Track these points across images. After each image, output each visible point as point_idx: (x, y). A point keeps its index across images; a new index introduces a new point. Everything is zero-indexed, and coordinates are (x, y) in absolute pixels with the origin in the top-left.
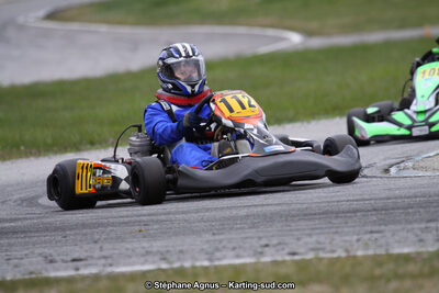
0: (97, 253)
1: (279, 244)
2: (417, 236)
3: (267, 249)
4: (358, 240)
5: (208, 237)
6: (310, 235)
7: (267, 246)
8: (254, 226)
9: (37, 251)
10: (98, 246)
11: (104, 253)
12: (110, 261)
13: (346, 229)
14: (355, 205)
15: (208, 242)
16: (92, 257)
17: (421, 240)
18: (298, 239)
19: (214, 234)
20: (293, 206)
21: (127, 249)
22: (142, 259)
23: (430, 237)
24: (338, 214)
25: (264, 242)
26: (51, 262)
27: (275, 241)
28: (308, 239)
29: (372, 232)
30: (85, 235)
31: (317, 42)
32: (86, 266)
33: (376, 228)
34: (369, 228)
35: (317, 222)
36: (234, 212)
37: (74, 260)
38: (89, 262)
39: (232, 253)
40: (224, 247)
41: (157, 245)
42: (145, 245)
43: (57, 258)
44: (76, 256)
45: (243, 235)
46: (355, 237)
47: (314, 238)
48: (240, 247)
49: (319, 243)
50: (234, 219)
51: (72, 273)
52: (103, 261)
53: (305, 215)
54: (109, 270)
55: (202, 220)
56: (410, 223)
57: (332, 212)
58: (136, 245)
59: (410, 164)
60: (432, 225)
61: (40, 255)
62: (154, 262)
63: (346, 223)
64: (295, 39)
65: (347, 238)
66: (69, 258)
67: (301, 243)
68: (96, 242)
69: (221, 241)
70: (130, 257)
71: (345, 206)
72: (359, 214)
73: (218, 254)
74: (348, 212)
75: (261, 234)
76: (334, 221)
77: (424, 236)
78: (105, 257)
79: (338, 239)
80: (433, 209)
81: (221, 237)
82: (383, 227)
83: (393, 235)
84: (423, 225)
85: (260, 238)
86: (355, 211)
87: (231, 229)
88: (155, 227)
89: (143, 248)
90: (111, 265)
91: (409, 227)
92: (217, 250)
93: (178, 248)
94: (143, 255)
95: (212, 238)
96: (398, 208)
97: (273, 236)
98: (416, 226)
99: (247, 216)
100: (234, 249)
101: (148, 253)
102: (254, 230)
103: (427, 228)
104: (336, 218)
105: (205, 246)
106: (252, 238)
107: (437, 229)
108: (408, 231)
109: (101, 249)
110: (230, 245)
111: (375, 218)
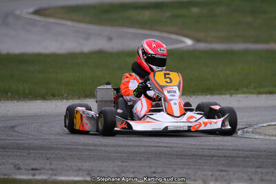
0: (48, 166)
1: (162, 172)
2: (249, 176)
4: (212, 175)
5: (119, 163)
6: (182, 169)
7: (154, 172)
8: (148, 159)
9: (11, 161)
10: (49, 162)
11: (52, 167)
12: (55, 172)
13: (205, 167)
14: (213, 152)
15: (118, 166)
16: (44, 169)
17: (251, 179)
18: (175, 170)
19: (122, 162)
20: (174, 149)
21: (67, 166)
22: (75, 173)
23: (257, 178)
24: (201, 157)
25: (153, 170)
26: (18, 169)
27: (160, 170)
28: (181, 171)
29: (221, 171)
30: (42, 154)
31: (202, 46)
32: (40, 174)
33: (224, 168)
34: (220, 168)
35: (188, 160)
36: (137, 149)
37: (33, 169)
38: (43, 171)
39: (132, 175)
40: (128, 171)
41: (87, 165)
42: (79, 164)
43: (22, 167)
44: (35, 166)
45: (141, 164)
46: (210, 173)
47: (185, 171)
48: (138, 172)
49: (187, 174)
50: (136, 153)
51: (31, 177)
52: (51, 172)
53: (181, 155)
54: (54, 178)
55: (116, 152)
56: (246, 167)
57: (198, 155)
58: (73, 164)
59: (250, 130)
60: (259, 170)
61: (12, 164)
62: (82, 176)
63: (206, 163)
64: (189, 42)
65: (206, 173)
66: (30, 168)
67: (176, 173)
68: (48, 159)
69: (126, 167)
70: (68, 171)
71: (207, 153)
72: (214, 158)
74: (208, 156)
75: (152, 165)
76: (199, 161)
77: (253, 177)
78: (52, 169)
79: (199, 173)
80: (261, 160)
81: (127, 164)
82: (228, 169)
83: (234, 174)
84: (253, 170)
85: (151, 167)
86: (212, 156)
87: (134, 159)
88: (86, 153)
89: (78, 166)
90: (55, 175)
91: (245, 170)
92: (123, 172)
93: (99, 168)
94: (76, 171)
95: (121, 164)
96: (239, 157)
97: (159, 167)
98: (249, 169)
99: (145, 153)
101: (80, 169)
102: (147, 162)
103: (256, 172)
104: (200, 159)
105: (116, 169)
106: (146, 166)
107: (262, 173)
108: (244, 172)
109: (51, 164)
110: (132, 170)
111: (224, 162)
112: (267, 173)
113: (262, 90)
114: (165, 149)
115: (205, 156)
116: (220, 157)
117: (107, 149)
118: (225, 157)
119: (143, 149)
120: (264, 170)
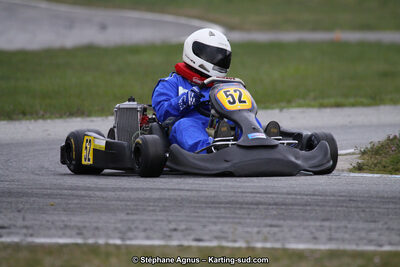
0: (20, 223)
1: (187, 229)
2: (312, 233)
3: (175, 233)
4: (258, 233)
5: (123, 216)
6: (215, 223)
7: (175, 230)
8: (164, 209)
10: (21, 215)
11: (26, 223)
12: (31, 231)
13: (248, 221)
14: (258, 198)
15: (122, 221)
16: (15, 226)
17: (315, 238)
18: (204, 226)
19: (128, 214)
20: (203, 193)
21: (48, 221)
22: (61, 232)
23: (323, 235)
24: (241, 205)
25: (173, 226)
27: (183, 227)
28: (214, 228)
29: (271, 226)
30: (11, 203)
32: (9, 234)
33: (275, 222)
34: (269, 222)
35: (223, 210)
36: (148, 194)
38: (13, 230)
39: (143, 234)
40: (136, 228)
41: (76, 220)
42: (64, 218)
45: (155, 218)
46: (256, 230)
47: (219, 227)
48: (151, 229)
49: (222, 231)
50: (147, 200)
52: (24, 231)
53: (213, 203)
54: (30, 239)
55: (118, 199)
56: (307, 220)
57: (237, 203)
58: (56, 218)
60: (327, 224)
62: (71, 237)
63: (249, 214)
65: (249, 229)
67: (206, 230)
68: (19, 211)
69: (133, 221)
70: (49, 229)
71: (249, 198)
72: (261, 207)
73: (130, 234)
74: (252, 204)
75: (171, 218)
76: (238, 212)
77: (317, 234)
78: (26, 227)
79: (240, 229)
80: (328, 209)
81: (135, 217)
82: (281, 222)
83: (291, 230)
84: (318, 224)
85: (170, 222)
86: (258, 204)
87: (144, 210)
88: (75, 201)
89: (63, 221)
90: (31, 235)
91: (306, 224)
92: (130, 229)
93: (95, 225)
94: (61, 229)
95: (126, 217)
96: (297, 205)
97: (181, 221)
98: (312, 223)
99: (160, 199)
100: (145, 230)
101: (66, 227)
102: (164, 213)
103: (321, 226)
104: (240, 208)
105: (119, 225)
106: (162, 221)
107: (330, 229)
108: (304, 228)
109: (24, 219)
110: (142, 227)
111: (275, 212)
112: (338, 228)
113: (326, 101)
114: (189, 193)
115: (247, 204)
116: (270, 205)
117: (105, 195)
118: (276, 204)
119: (156, 195)
120: (334, 225)
